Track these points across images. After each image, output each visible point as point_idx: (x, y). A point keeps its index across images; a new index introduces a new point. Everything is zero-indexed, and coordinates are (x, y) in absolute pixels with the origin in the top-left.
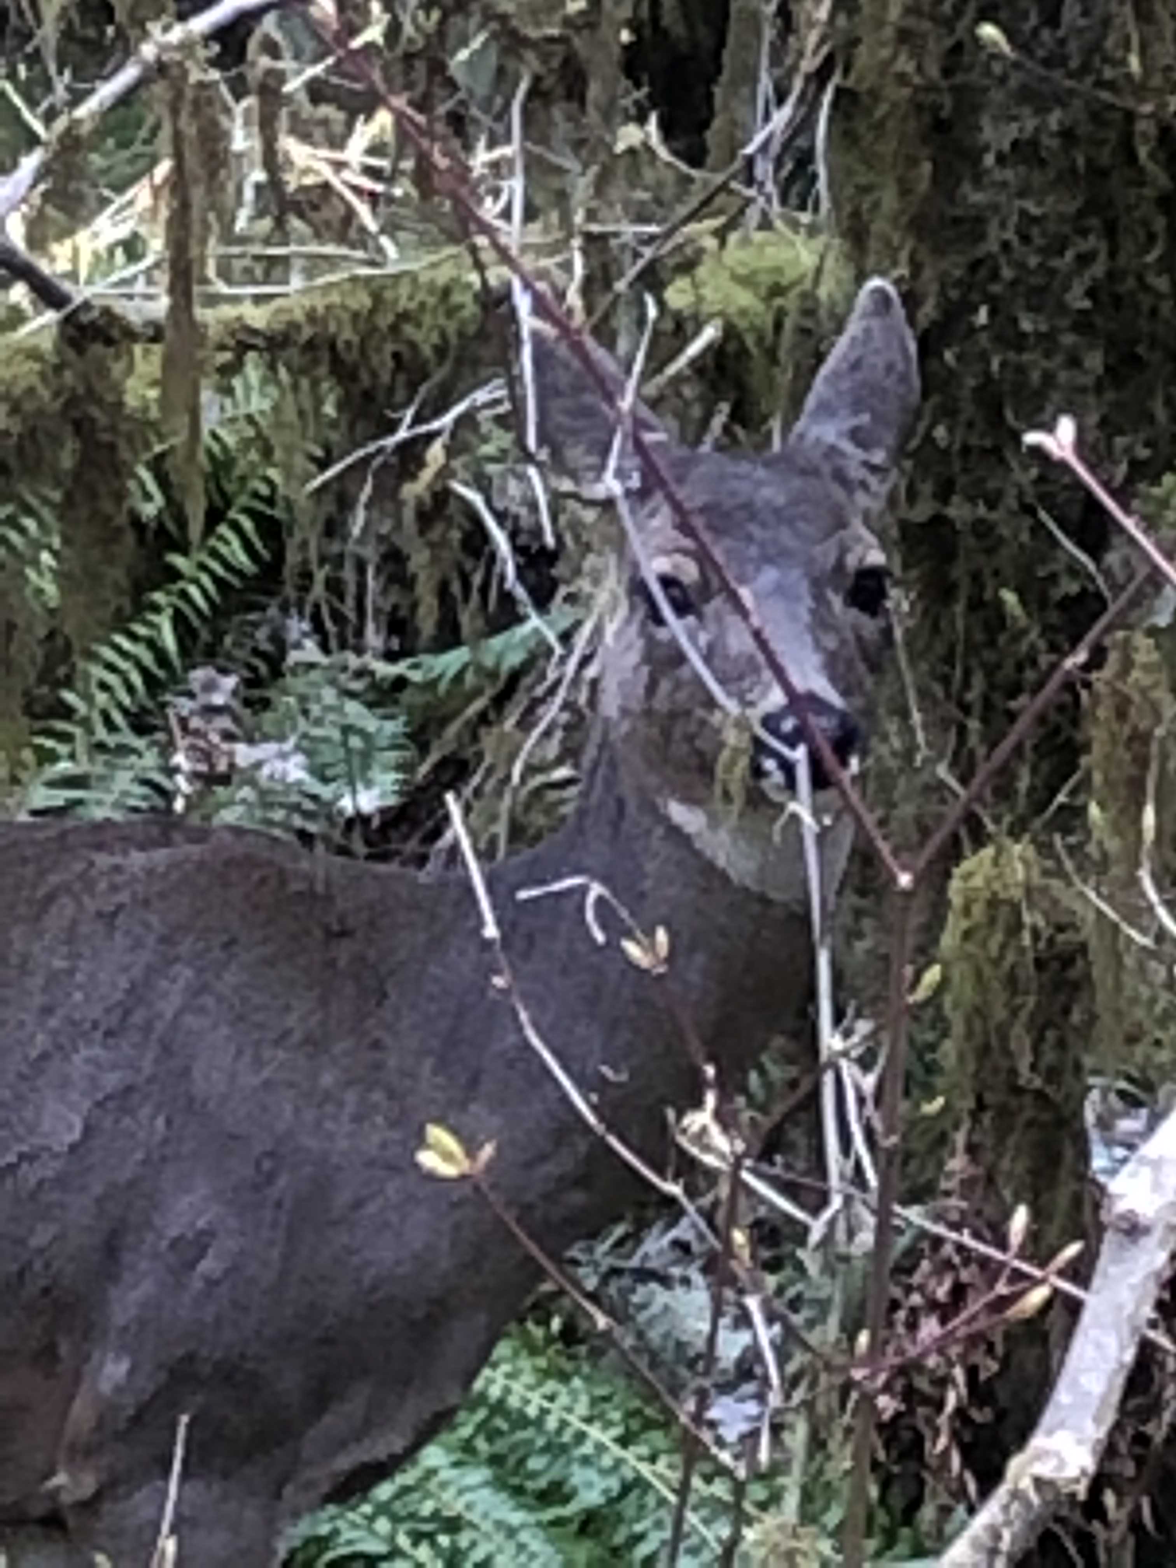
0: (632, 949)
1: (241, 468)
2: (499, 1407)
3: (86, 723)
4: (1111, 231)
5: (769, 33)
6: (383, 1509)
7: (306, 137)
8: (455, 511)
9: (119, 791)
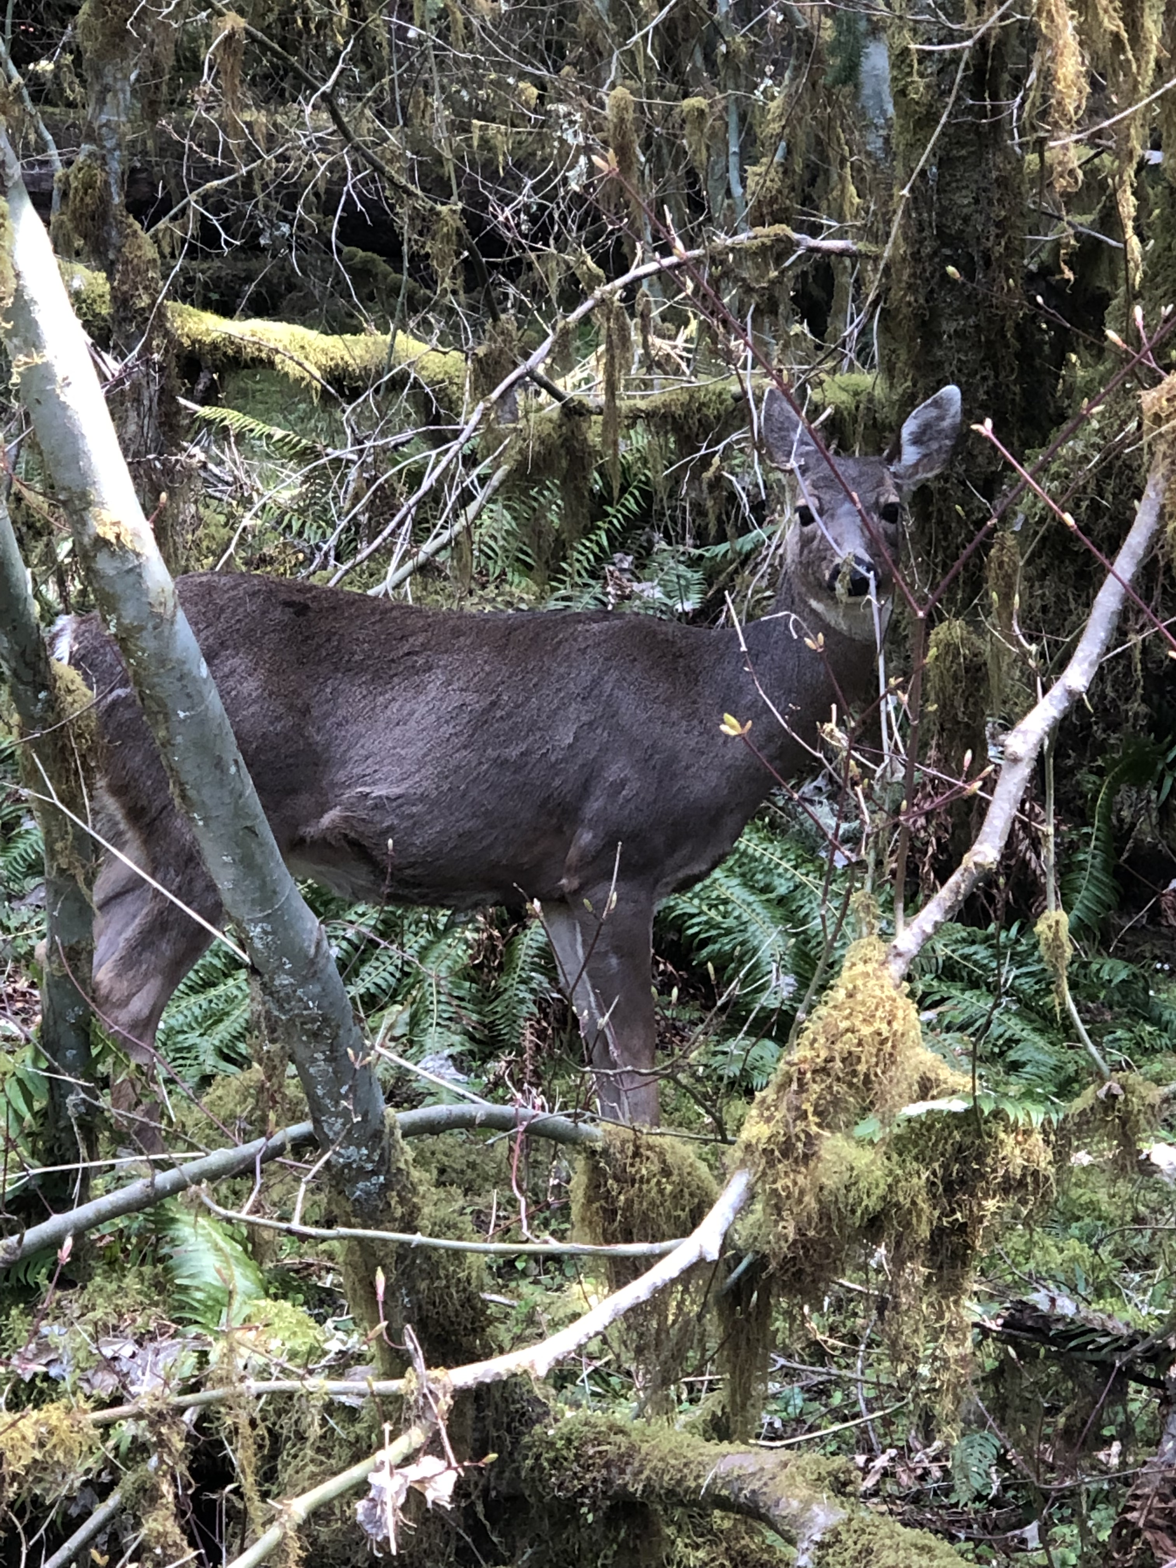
0: (808, 641)
1: (635, 469)
2: (744, 854)
3: (570, 576)
4: (995, 368)
5: (851, 291)
6: (696, 895)
7: (659, 336)
8: (725, 484)
9: (585, 602)
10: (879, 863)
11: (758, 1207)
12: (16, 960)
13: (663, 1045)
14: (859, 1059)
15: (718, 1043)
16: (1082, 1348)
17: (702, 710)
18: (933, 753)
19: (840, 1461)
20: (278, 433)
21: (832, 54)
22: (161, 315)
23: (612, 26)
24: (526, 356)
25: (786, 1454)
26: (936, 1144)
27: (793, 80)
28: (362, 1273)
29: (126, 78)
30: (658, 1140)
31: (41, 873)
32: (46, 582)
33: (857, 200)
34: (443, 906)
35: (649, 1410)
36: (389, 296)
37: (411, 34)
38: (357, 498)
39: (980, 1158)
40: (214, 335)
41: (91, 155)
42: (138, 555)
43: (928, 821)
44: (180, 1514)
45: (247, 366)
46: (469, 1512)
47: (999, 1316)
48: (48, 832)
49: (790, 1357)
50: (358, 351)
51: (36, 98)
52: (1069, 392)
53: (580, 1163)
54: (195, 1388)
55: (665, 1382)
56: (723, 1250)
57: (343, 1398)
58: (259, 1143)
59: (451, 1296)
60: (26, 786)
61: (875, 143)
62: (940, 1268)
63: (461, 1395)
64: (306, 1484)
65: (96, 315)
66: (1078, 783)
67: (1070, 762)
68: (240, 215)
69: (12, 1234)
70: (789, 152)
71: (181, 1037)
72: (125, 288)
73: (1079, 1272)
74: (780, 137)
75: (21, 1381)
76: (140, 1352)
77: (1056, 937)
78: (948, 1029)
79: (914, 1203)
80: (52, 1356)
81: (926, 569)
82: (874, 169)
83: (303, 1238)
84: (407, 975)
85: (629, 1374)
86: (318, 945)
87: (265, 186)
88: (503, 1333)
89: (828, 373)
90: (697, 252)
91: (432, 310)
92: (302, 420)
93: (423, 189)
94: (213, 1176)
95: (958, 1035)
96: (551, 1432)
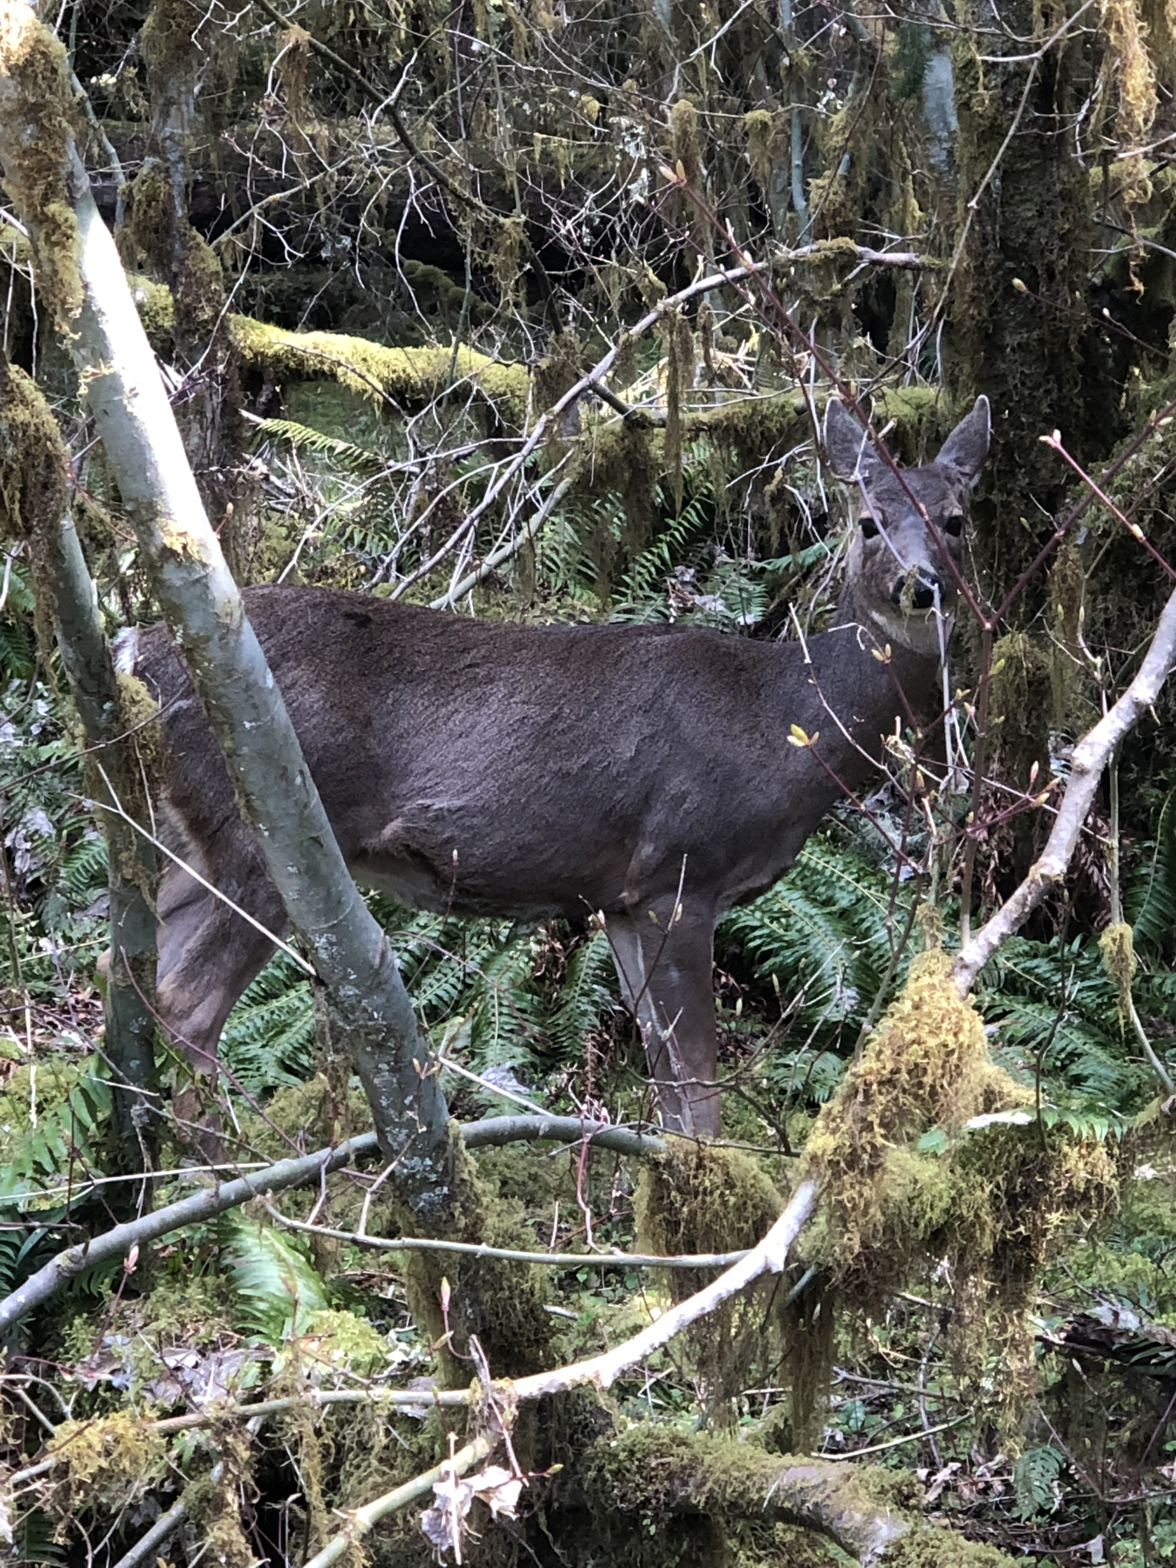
0: (876, 653)
1: (697, 482)
2: (806, 866)
3: (632, 588)
4: (1059, 381)
5: (914, 304)
6: (758, 908)
7: (721, 349)
8: (787, 496)
9: (646, 615)
10: (942, 875)
11: (821, 1219)
12: (79, 971)
13: (724, 1058)
14: (925, 1071)
15: (780, 1055)
16: (1145, 1362)
17: (763, 724)
18: (995, 766)
19: (903, 1473)
20: (341, 446)
21: (895, 67)
22: (224, 329)
23: (674, 39)
24: (589, 369)
25: (848, 1467)
26: (1000, 1156)
27: (857, 92)
28: (426, 1282)
29: (190, 91)
30: (722, 1152)
31: (105, 884)
32: (108, 594)
33: (918, 214)
34: (505, 918)
35: (711, 1421)
36: (450, 308)
37: (475, 47)
38: (419, 510)
39: (1043, 1171)
40: (277, 347)
41: (154, 167)
42: (204, 565)
43: (990, 834)
44: (245, 1524)
45: (309, 379)
46: (530, 1524)
47: (1062, 1330)
48: (113, 843)
49: (851, 1370)
50: (420, 364)
51: (99, 112)
52: (1131, 406)
53: (644, 1175)
54: (258, 1398)
55: (728, 1395)
56: (787, 1262)
57: (407, 1409)
58: (323, 1155)
59: (514, 1307)
60: (92, 797)
61: (938, 155)
62: (1003, 1281)
63: (526, 1405)
64: (369, 1494)
65: (159, 327)
66: (1141, 796)
67: (1132, 776)
68: (302, 229)
69: (77, 1243)
70: (852, 163)
71: (243, 1049)
72: (188, 300)
73: (1141, 1286)
74: (843, 149)
75: (85, 1390)
76: (203, 1362)
77: (1120, 950)
78: (1010, 1042)
79: (977, 1216)
80: (116, 1366)
81: (989, 583)
82: (938, 181)
83: (365, 1247)
84: (469, 986)
85: (690, 1386)
86: (383, 955)
87: (328, 199)
88: (566, 1344)
89: (890, 386)
90: (760, 265)
91: (494, 322)
92: (363, 432)
93: (485, 202)
94: (278, 1186)
95: (1020, 1048)
96: (614, 1444)
